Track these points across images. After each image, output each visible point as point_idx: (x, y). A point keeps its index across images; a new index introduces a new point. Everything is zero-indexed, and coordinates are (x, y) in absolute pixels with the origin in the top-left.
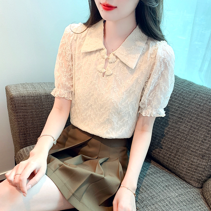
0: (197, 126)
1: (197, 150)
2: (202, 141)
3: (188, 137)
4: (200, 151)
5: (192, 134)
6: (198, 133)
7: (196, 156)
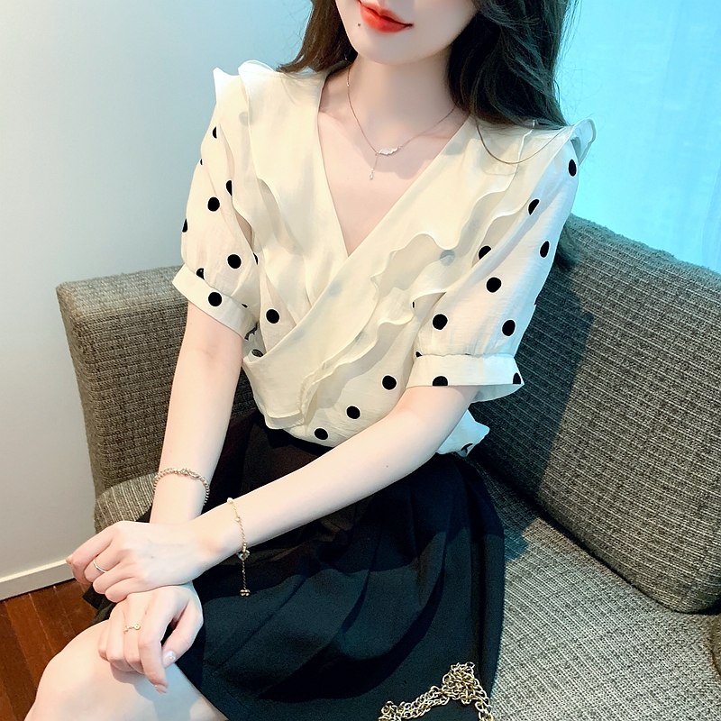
0: (682, 402)
1: (681, 484)
2: (698, 455)
3: (654, 440)
4: (690, 490)
5: (664, 429)
6: (686, 427)
7: (679, 506)
